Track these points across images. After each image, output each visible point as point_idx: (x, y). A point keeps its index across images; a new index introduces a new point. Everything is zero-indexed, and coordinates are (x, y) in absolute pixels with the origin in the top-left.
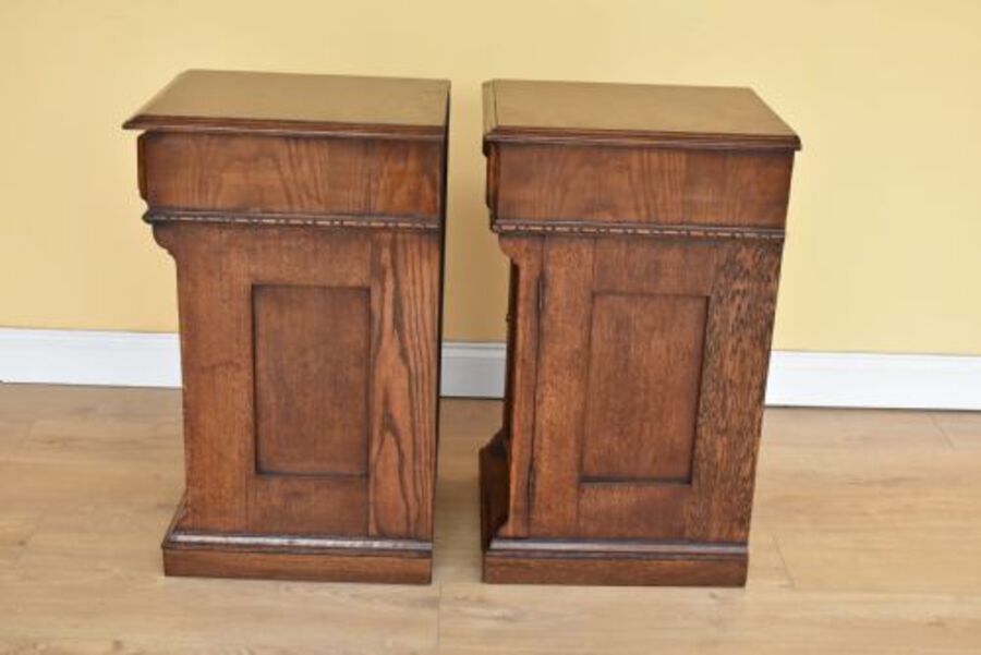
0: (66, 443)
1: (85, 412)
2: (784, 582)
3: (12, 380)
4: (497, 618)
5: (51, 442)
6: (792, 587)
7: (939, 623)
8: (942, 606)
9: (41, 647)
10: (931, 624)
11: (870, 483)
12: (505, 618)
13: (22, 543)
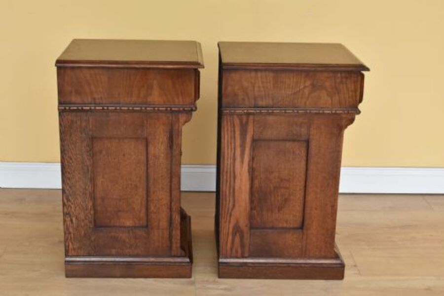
0: (13, 215)
1: (20, 200)
3: (5, 187)
4: (222, 289)
5: (6, 214)
6: (360, 274)
7: (429, 289)
8: (430, 282)
10: (425, 289)
12: (225, 289)
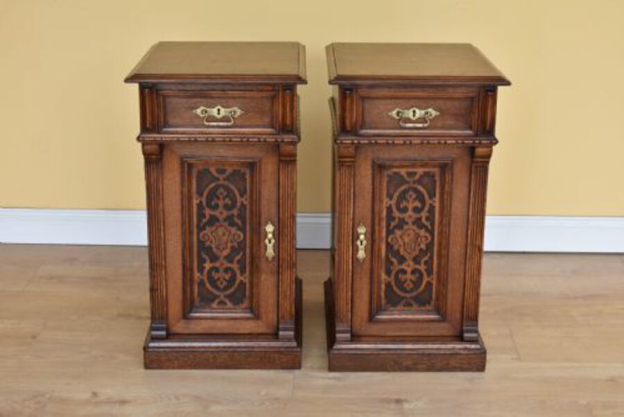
0: (61, 279)
1: (72, 260)
2: (514, 357)
6: (519, 359)
7: (612, 380)
9: (48, 396)
10: (607, 380)
11: (576, 298)
13: (34, 337)
